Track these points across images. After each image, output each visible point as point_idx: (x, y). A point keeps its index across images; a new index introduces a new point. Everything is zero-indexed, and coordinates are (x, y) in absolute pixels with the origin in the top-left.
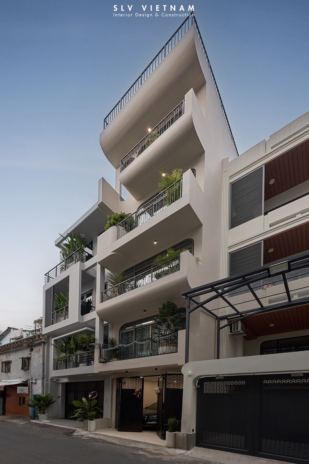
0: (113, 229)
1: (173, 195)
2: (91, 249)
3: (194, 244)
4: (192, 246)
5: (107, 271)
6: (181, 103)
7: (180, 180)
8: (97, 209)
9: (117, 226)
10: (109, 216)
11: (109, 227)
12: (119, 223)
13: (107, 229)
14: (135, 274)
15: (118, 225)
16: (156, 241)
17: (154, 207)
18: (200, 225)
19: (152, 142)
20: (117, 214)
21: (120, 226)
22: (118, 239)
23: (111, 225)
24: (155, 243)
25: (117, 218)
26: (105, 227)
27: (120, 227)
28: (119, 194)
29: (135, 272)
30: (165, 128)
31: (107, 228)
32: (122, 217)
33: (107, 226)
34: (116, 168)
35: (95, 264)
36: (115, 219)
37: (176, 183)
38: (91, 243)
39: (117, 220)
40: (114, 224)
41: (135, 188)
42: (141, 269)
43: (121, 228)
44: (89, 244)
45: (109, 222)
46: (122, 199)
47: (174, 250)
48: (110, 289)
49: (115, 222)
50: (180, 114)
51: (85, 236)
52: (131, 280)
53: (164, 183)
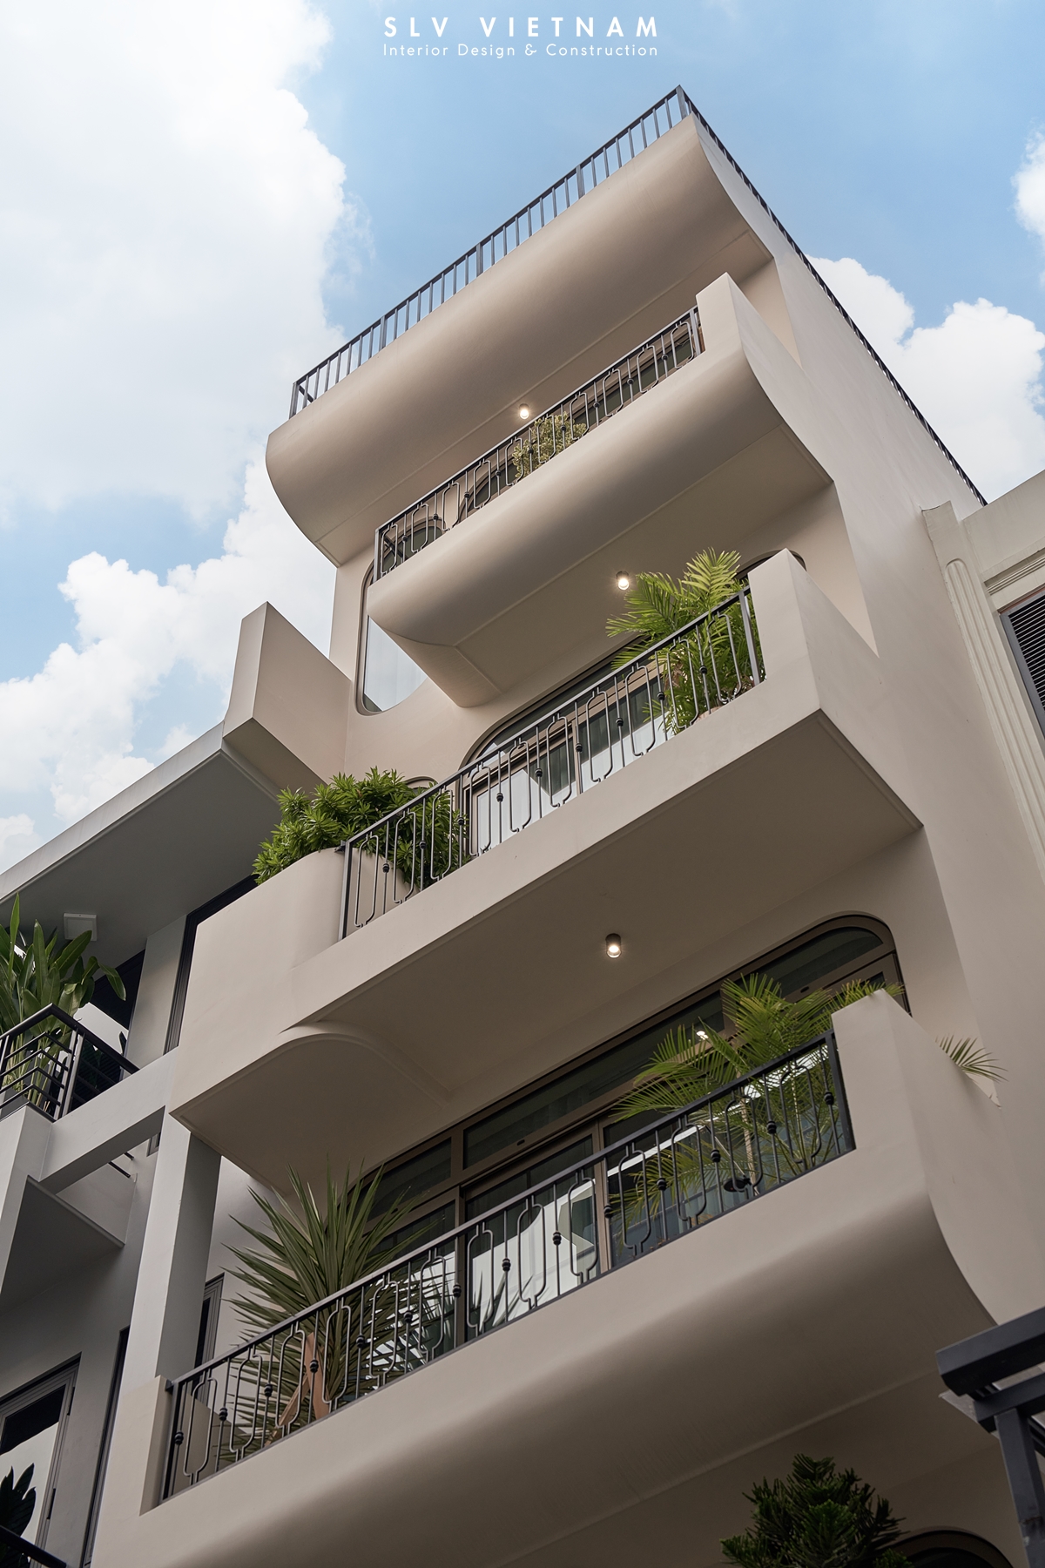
0: (319, 868)
1: (705, 671)
2: (122, 1012)
3: (894, 952)
4: (885, 966)
5: (233, 1179)
6: (682, 320)
7: (737, 599)
8: (216, 761)
9: (344, 848)
10: (289, 796)
11: (288, 859)
12: (357, 830)
13: (273, 870)
14: (464, 1192)
15: (353, 844)
16: (614, 937)
17: (575, 734)
18: (912, 830)
19: (551, 452)
20: (345, 784)
21: (365, 848)
22: (344, 936)
23: (303, 847)
24: (614, 950)
25: (342, 805)
26: (260, 858)
27: (364, 853)
28: (352, 678)
29: (460, 1175)
30: (614, 399)
31: (270, 867)
32: (378, 797)
33: (272, 851)
34: (342, 562)
35: (149, 1130)
36: (329, 809)
37: (714, 613)
38: (132, 971)
39: (341, 817)
40: (324, 841)
41: (457, 647)
42: (512, 1149)
43: (371, 865)
44: (113, 975)
45: (286, 829)
46: (365, 705)
47: (776, 990)
48: (257, 1343)
49: (334, 825)
50: (684, 349)
51: (100, 922)
52: (443, 1249)
53: (639, 616)
